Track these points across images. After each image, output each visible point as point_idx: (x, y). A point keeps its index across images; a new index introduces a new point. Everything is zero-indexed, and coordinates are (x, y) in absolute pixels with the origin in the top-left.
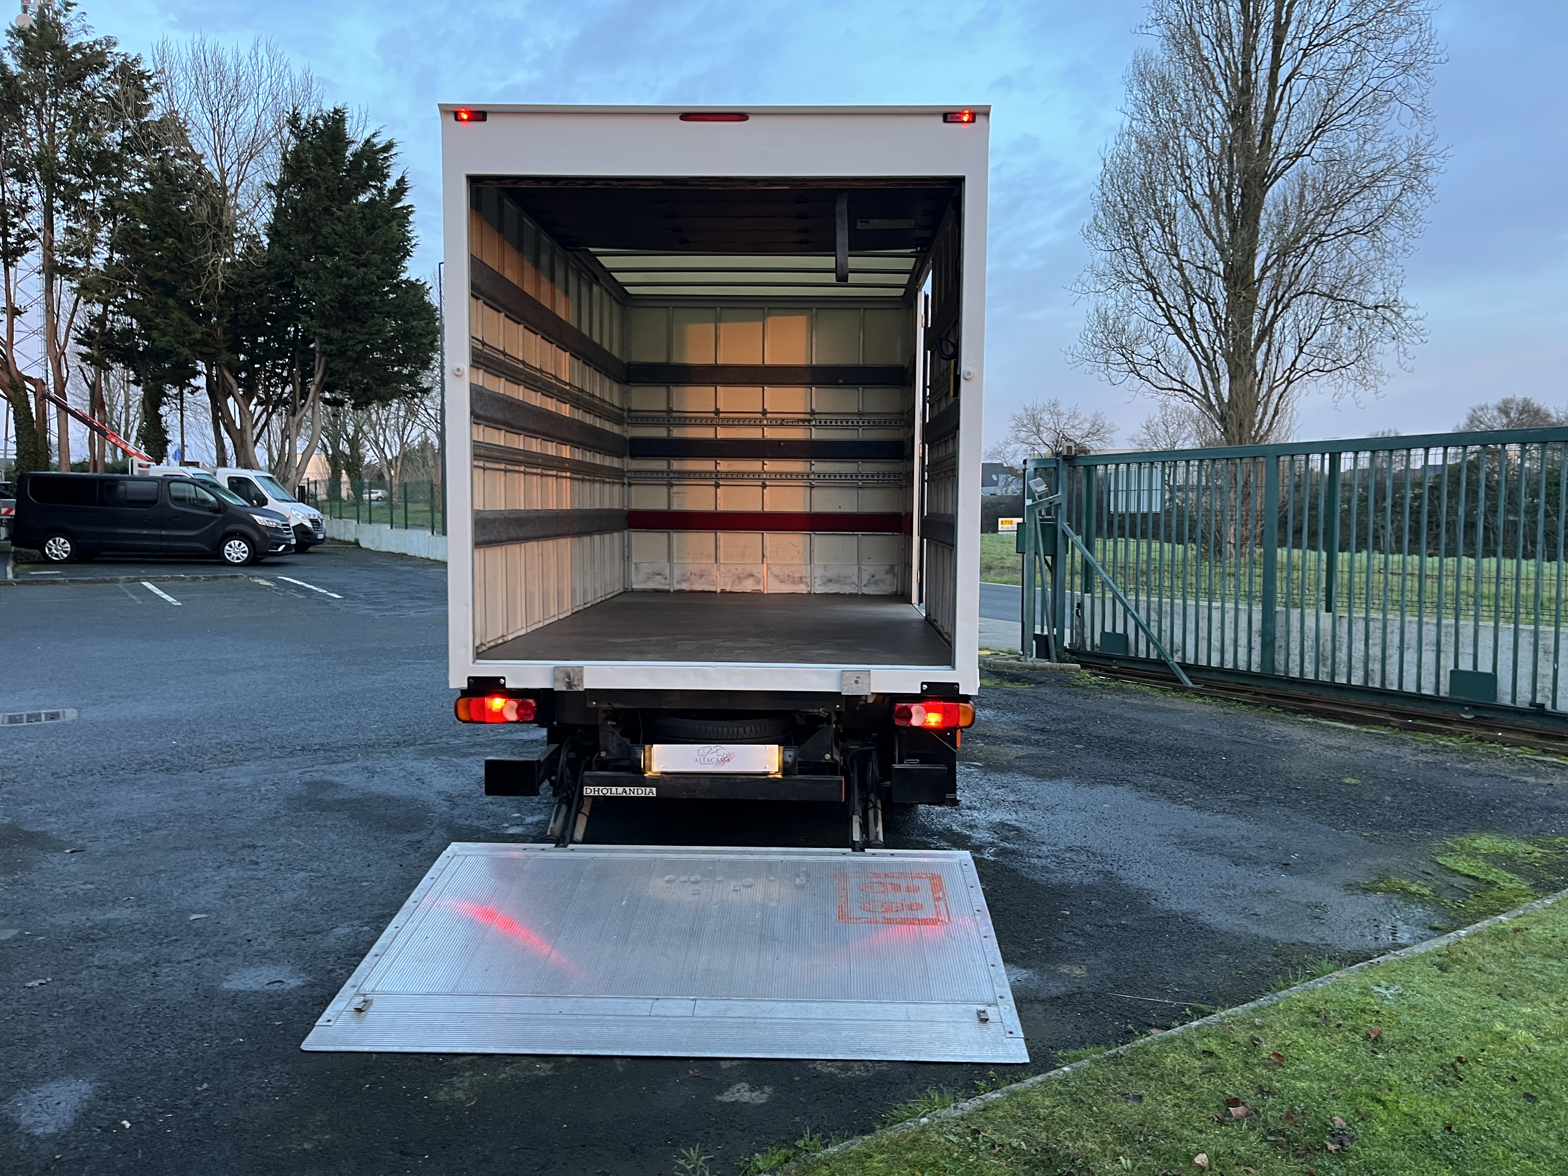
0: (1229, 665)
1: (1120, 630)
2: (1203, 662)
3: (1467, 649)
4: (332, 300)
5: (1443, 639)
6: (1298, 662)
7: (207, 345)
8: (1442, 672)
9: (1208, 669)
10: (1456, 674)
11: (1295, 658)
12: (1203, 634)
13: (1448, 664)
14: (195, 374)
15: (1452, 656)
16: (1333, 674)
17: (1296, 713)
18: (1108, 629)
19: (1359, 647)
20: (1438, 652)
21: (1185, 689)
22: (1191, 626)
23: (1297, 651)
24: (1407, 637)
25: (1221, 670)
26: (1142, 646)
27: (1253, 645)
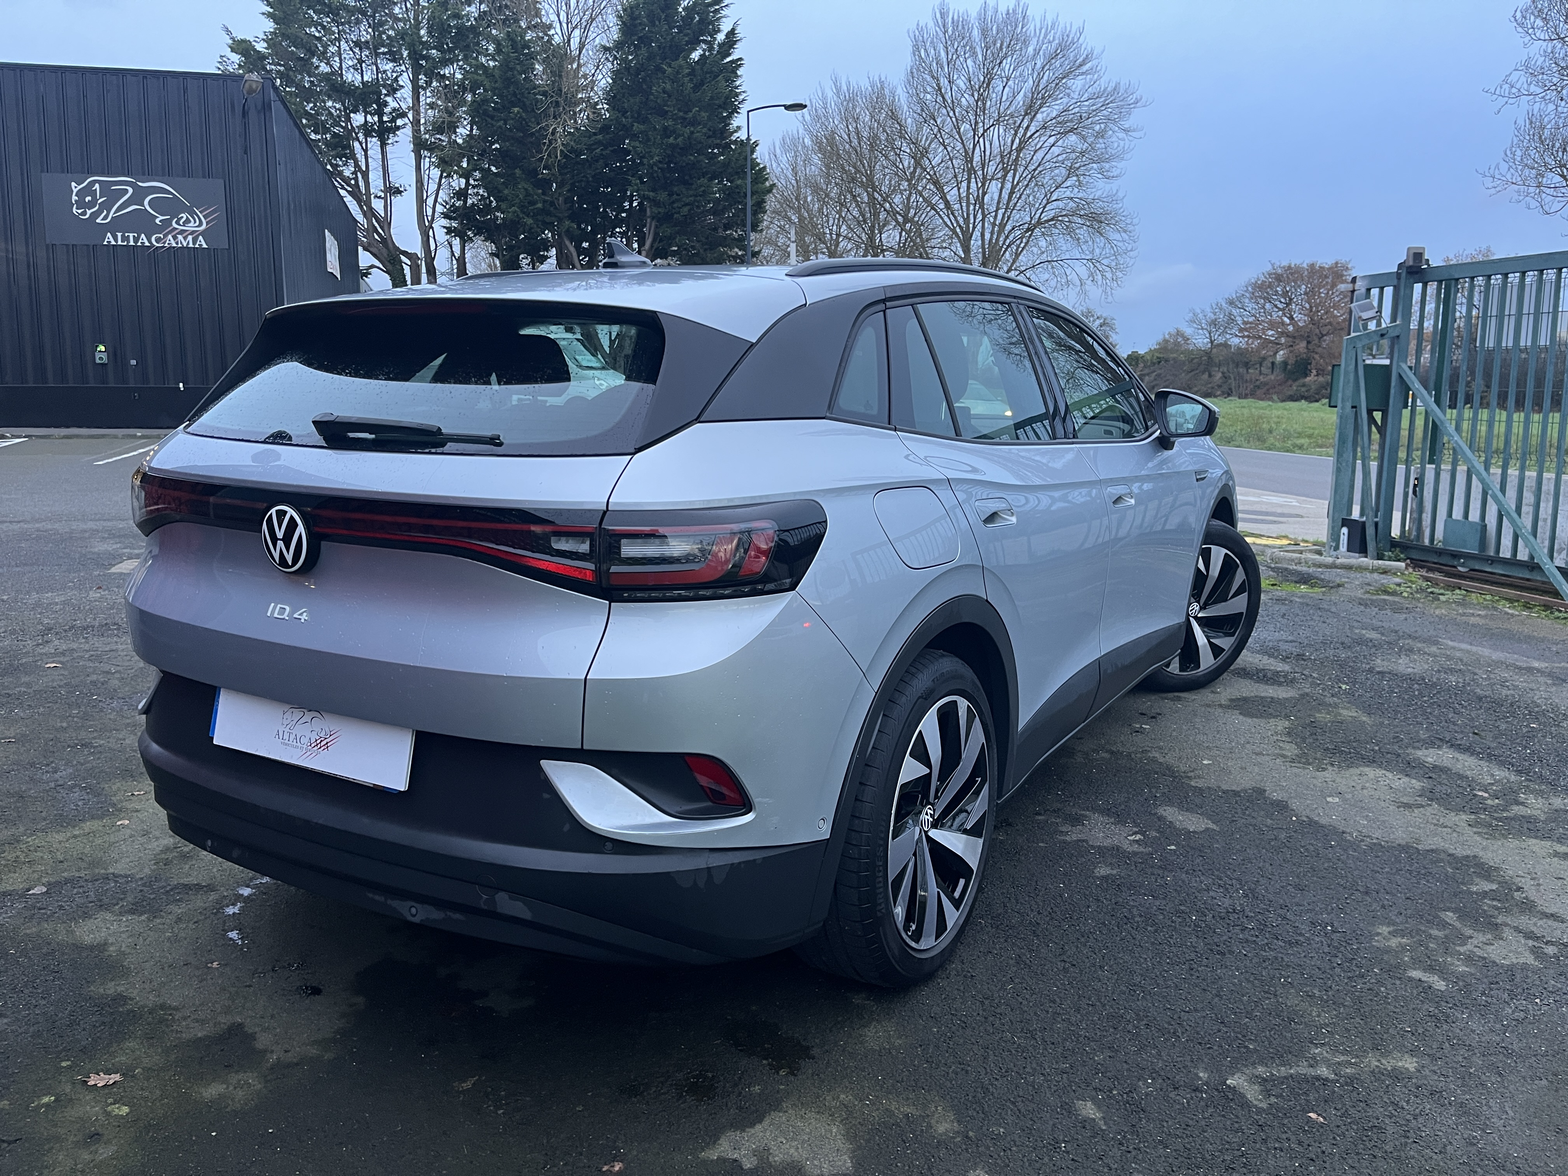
1: (1474, 516)
14: (546, 244)
18: (1457, 514)
21: (1563, 606)
26: (1507, 542)
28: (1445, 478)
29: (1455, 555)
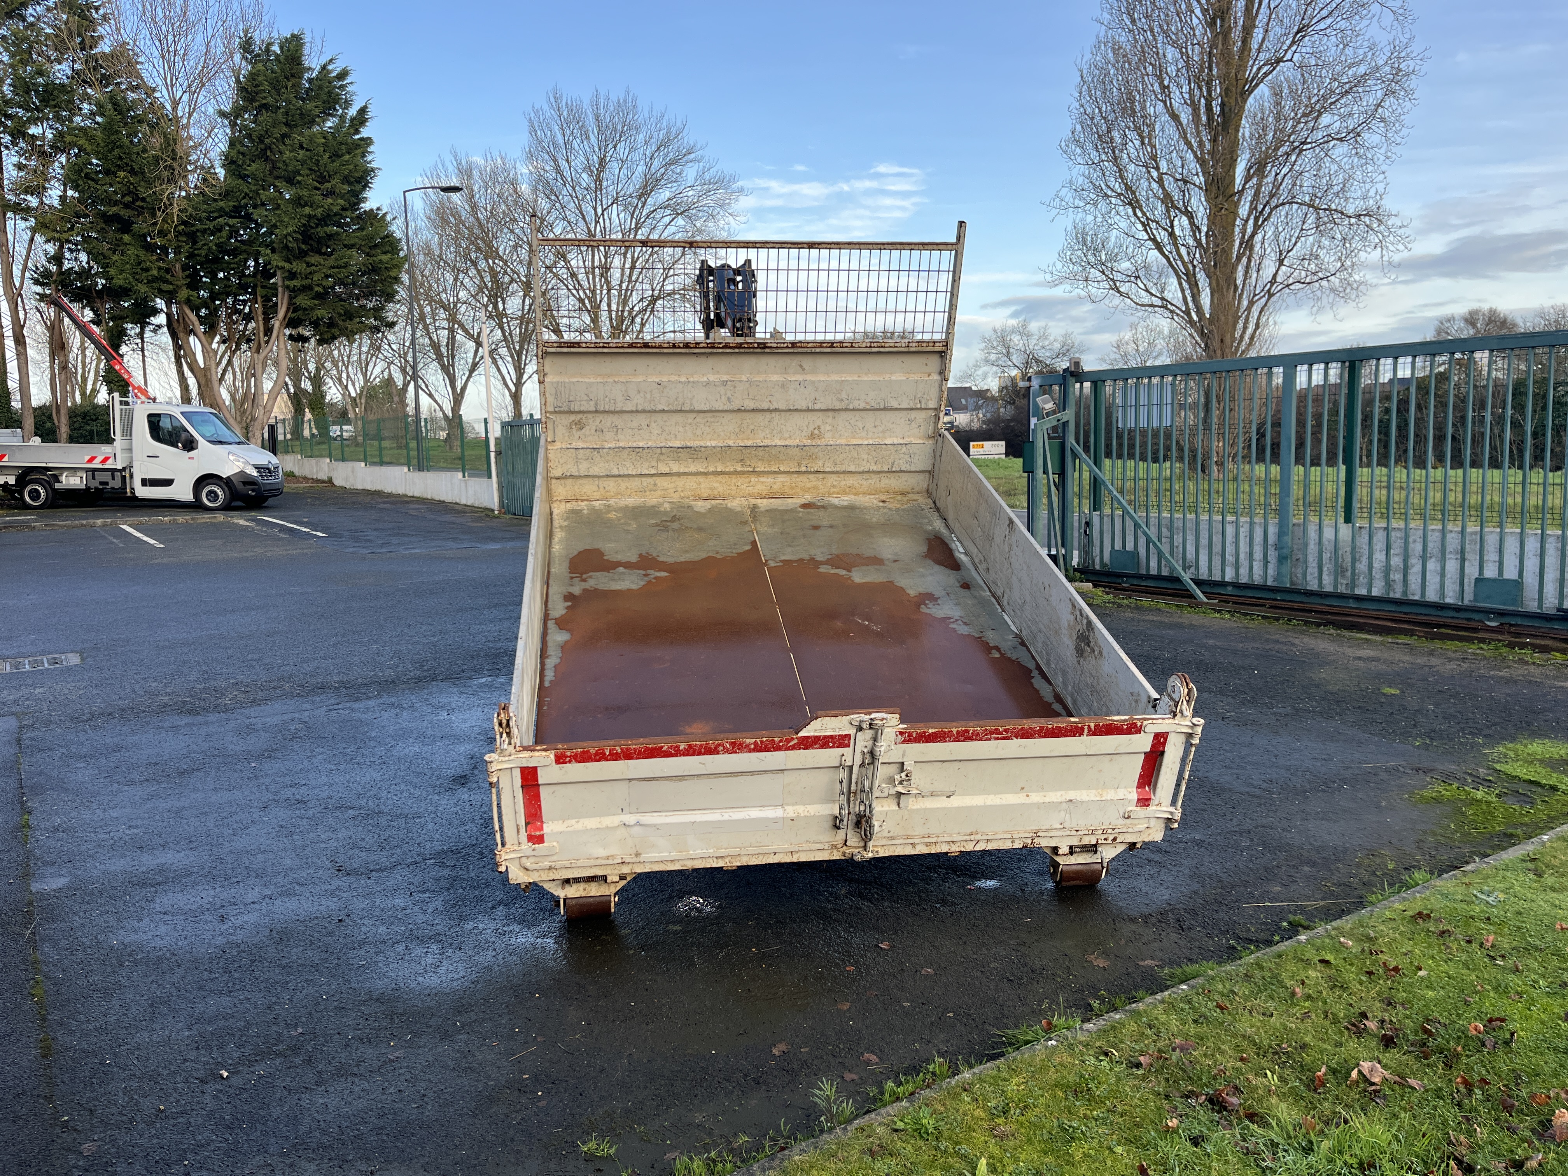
0: (1244, 579)
1: (1130, 546)
2: (1217, 577)
3: (1491, 556)
4: (295, 232)
5: (1467, 546)
6: (1316, 575)
7: (166, 282)
8: (1466, 580)
9: (1223, 584)
10: (1480, 581)
11: (1313, 569)
12: (1217, 548)
13: (1472, 571)
14: (155, 312)
15: (1477, 564)
16: (1353, 584)
17: (1318, 625)
18: (1118, 546)
19: (1379, 557)
20: (1463, 560)
21: (1200, 604)
22: (1204, 541)
23: (1315, 564)
24: (1430, 545)
25: (1236, 585)
26: (1153, 563)
27: (1269, 558)
28: (1107, 521)
29: (1121, 576)
